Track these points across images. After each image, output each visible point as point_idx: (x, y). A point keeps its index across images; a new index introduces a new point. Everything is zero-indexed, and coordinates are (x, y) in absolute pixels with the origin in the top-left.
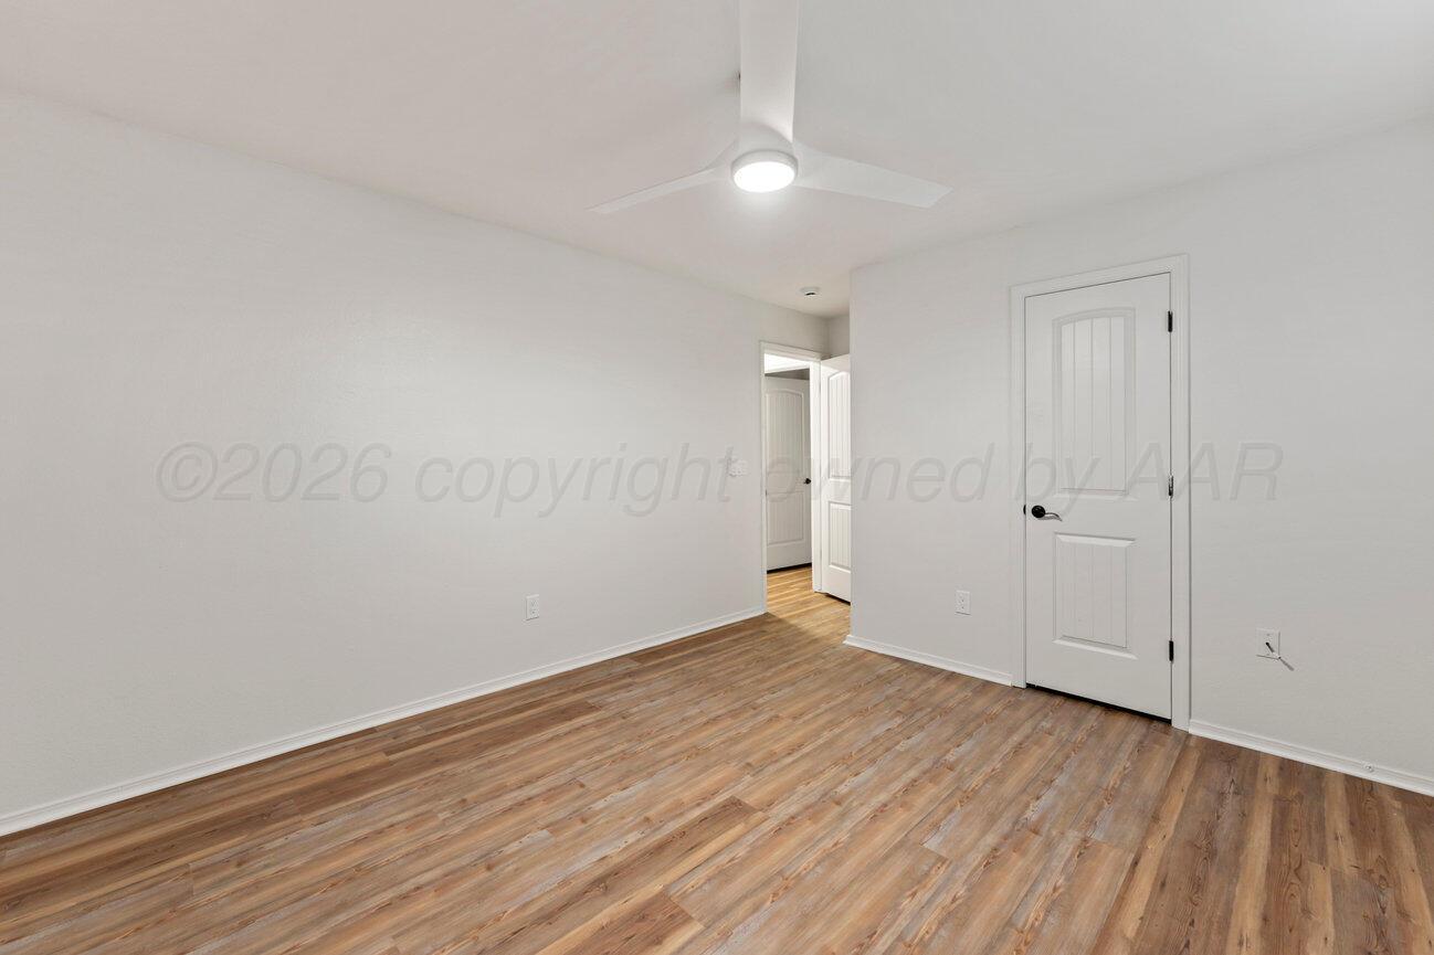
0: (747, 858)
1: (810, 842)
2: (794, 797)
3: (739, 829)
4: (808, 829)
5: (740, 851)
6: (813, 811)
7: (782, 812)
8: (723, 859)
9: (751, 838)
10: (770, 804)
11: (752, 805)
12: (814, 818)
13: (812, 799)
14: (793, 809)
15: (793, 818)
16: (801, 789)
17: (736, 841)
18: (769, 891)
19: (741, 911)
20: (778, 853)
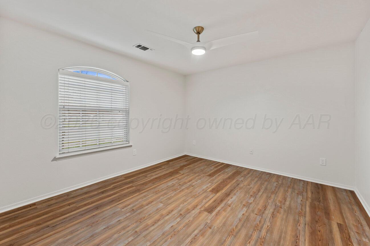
0: (203, 200)
1: (189, 204)
2: (193, 215)
3: (207, 205)
4: (190, 207)
5: (204, 201)
6: (188, 211)
7: (197, 211)
8: (207, 200)
9: (203, 204)
10: (200, 213)
11: (205, 212)
12: (188, 210)
13: (188, 215)
14: (193, 212)
15: (193, 209)
16: (191, 219)
17: (206, 203)
18: (197, 195)
19: (201, 193)
20: (196, 201)
